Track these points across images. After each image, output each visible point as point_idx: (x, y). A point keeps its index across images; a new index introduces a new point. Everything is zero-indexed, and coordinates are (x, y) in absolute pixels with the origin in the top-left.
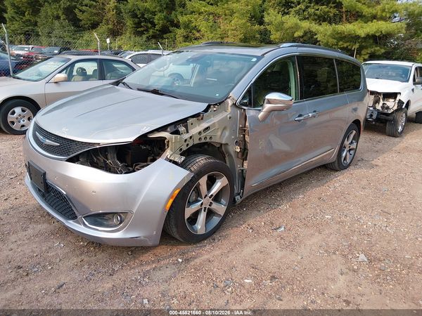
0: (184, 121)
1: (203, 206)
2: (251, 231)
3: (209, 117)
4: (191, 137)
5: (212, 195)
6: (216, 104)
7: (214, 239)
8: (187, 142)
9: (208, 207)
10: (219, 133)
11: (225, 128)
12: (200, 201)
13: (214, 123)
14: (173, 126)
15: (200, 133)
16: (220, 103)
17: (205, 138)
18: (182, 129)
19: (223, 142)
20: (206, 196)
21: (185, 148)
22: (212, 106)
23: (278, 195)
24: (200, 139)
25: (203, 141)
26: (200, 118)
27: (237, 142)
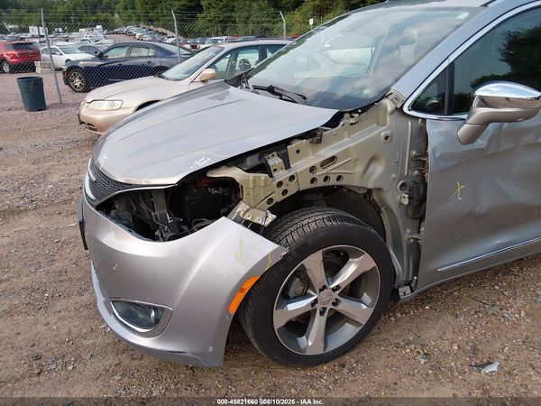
0: (281, 147)
1: (319, 307)
2: (423, 361)
3: (338, 137)
4: (292, 178)
5: (338, 287)
6: (356, 111)
7: (343, 366)
8: (283, 188)
9: (330, 306)
10: (359, 169)
11: (373, 159)
12: (311, 296)
13: (348, 149)
14: (257, 155)
15: (312, 169)
16: (365, 109)
17: (326, 179)
18: (274, 161)
19: (370, 186)
20: (325, 287)
21: (278, 197)
22: (347, 115)
23: (509, 285)
24: (313, 180)
25: (320, 183)
26: (315, 139)
27: (403, 185)
